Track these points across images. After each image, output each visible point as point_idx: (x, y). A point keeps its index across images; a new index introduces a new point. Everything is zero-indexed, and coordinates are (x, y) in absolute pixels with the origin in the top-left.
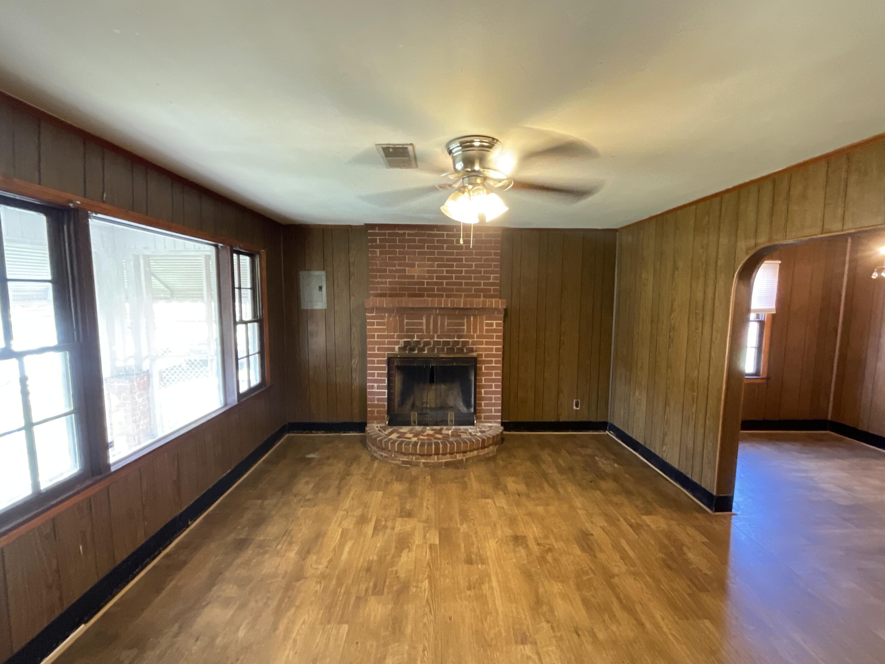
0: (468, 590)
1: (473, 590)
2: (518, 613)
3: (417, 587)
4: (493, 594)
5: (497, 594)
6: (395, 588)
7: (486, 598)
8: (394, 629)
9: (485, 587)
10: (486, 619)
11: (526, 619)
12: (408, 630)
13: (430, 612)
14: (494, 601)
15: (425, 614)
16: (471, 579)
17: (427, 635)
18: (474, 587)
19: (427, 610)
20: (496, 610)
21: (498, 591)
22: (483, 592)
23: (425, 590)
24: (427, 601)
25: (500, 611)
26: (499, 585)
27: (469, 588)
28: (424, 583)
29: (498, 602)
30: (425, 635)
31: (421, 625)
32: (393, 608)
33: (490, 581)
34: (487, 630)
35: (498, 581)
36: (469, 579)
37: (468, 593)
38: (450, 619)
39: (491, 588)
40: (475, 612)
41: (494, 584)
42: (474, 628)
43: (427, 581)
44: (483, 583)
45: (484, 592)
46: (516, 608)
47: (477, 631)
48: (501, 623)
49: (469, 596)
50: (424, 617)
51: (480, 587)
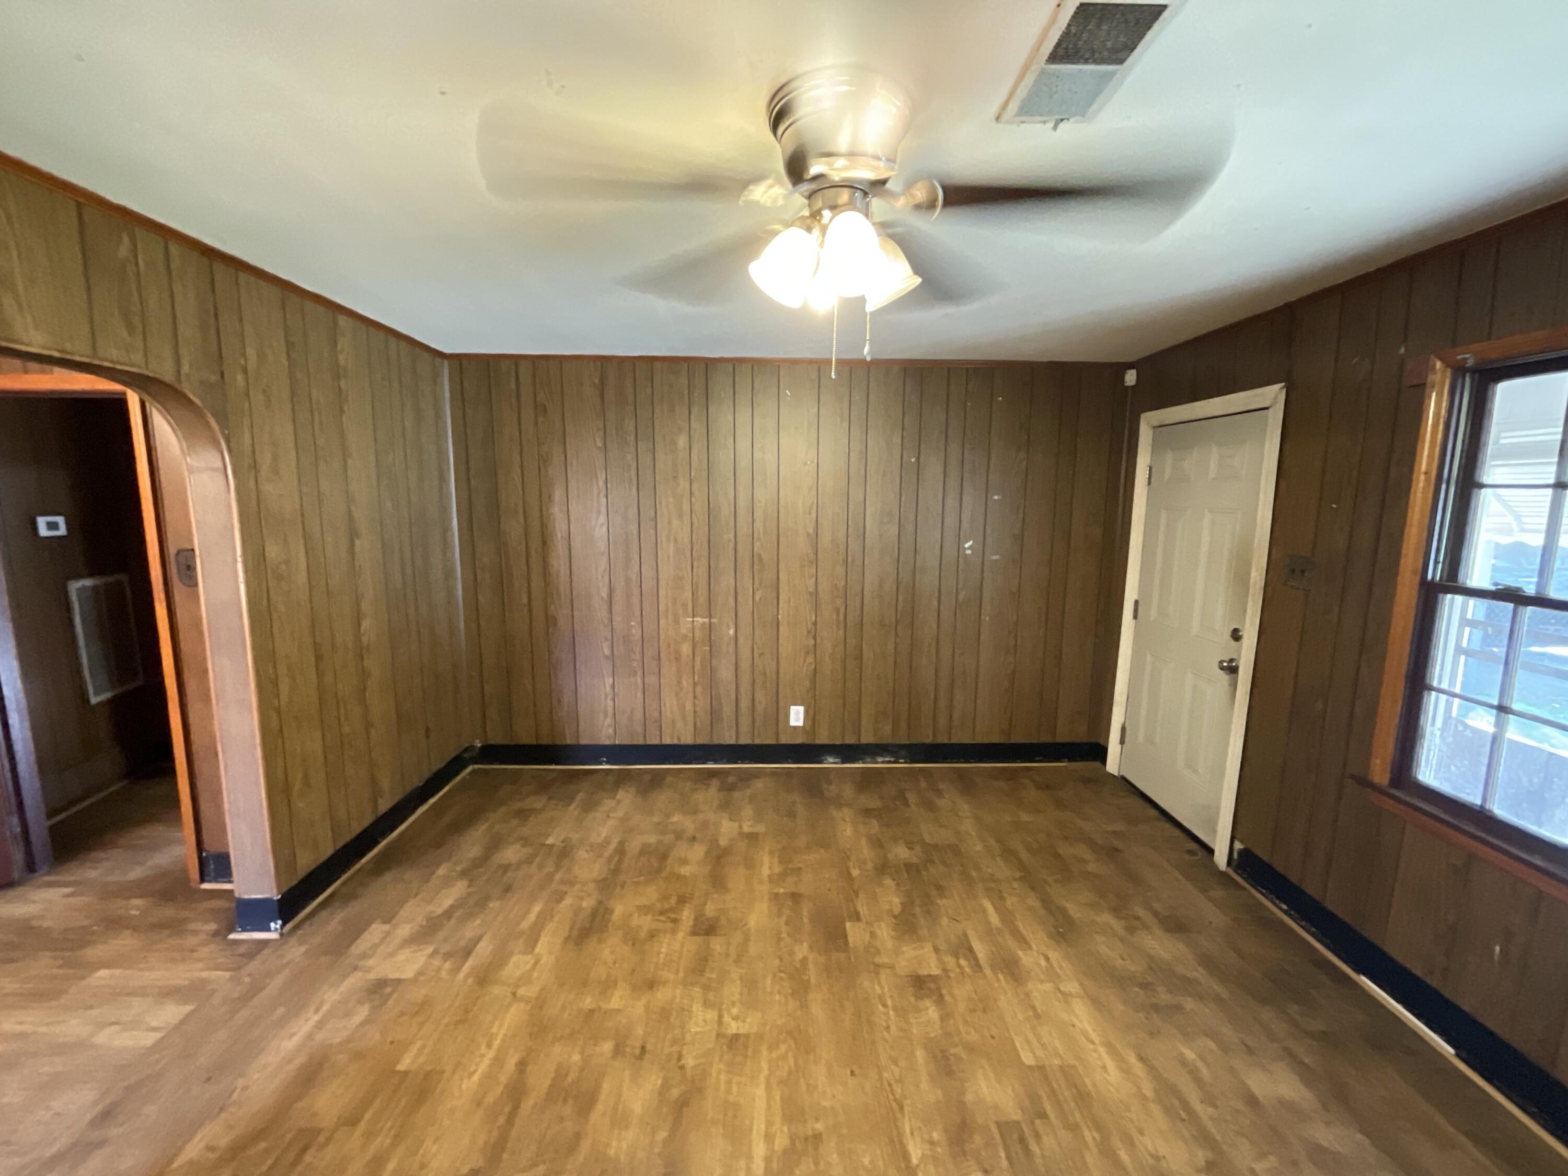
0: (820, 1134)
1: (810, 1133)
2: (729, 1082)
3: (932, 1143)
4: (769, 1123)
5: (759, 1127)
6: (978, 1139)
7: (784, 1115)
8: (946, 1058)
9: (781, 1142)
10: (790, 1072)
11: (719, 1073)
12: (920, 1054)
13: (890, 1085)
14: (769, 1107)
15: (900, 1081)
16: (812, 1166)
17: (887, 1048)
18: (806, 1139)
19: (898, 1091)
20: (768, 1087)
21: (755, 1132)
22: (789, 1129)
23: (912, 1134)
24: (901, 1108)
25: (762, 1087)
26: (750, 1146)
27: (817, 1138)
28: (919, 1152)
29: (761, 1103)
30: (892, 1047)
31: (902, 1063)
32: (963, 1094)
33: (768, 1160)
34: (790, 1054)
35: (750, 1158)
36: (816, 1164)
37: (819, 1126)
38: (852, 1072)
39: (769, 1138)
40: (808, 1085)
41: (759, 1150)
42: (811, 1057)
43: (915, 1161)
44: (785, 1152)
45: (785, 1129)
46: (728, 1091)
47: (807, 1053)
48: (765, 1065)
49: (817, 1120)
50: (900, 1076)
51: (793, 1142)
